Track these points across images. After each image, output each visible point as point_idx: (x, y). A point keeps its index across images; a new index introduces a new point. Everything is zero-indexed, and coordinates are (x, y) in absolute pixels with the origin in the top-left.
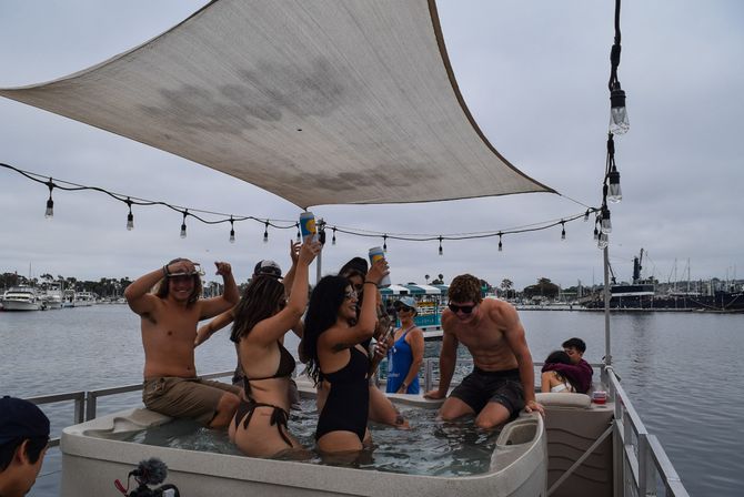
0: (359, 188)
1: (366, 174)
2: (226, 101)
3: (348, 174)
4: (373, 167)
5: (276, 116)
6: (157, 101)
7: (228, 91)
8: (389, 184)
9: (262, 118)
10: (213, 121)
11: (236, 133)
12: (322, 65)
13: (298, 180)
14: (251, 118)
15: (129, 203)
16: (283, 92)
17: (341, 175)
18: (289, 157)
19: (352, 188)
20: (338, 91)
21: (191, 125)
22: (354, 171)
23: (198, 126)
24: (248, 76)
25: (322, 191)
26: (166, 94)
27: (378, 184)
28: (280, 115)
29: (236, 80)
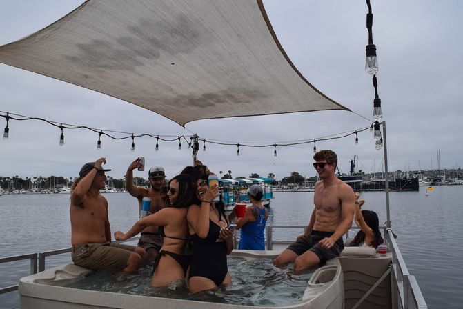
0: (218, 104)
1: (220, 94)
2: (122, 48)
3: (209, 95)
4: (224, 89)
5: (156, 55)
6: (76, 52)
7: (121, 41)
8: (237, 101)
9: (147, 58)
10: (115, 62)
11: (131, 69)
12: (183, 19)
13: (176, 101)
14: (140, 59)
15: (62, 127)
16: (159, 39)
17: (204, 95)
18: (168, 84)
19: (213, 105)
20: (195, 35)
21: (102, 66)
22: (212, 92)
23: (105, 66)
24: (134, 30)
25: (193, 108)
26: (81, 46)
27: (229, 101)
28: (159, 55)
29: (126, 33)
